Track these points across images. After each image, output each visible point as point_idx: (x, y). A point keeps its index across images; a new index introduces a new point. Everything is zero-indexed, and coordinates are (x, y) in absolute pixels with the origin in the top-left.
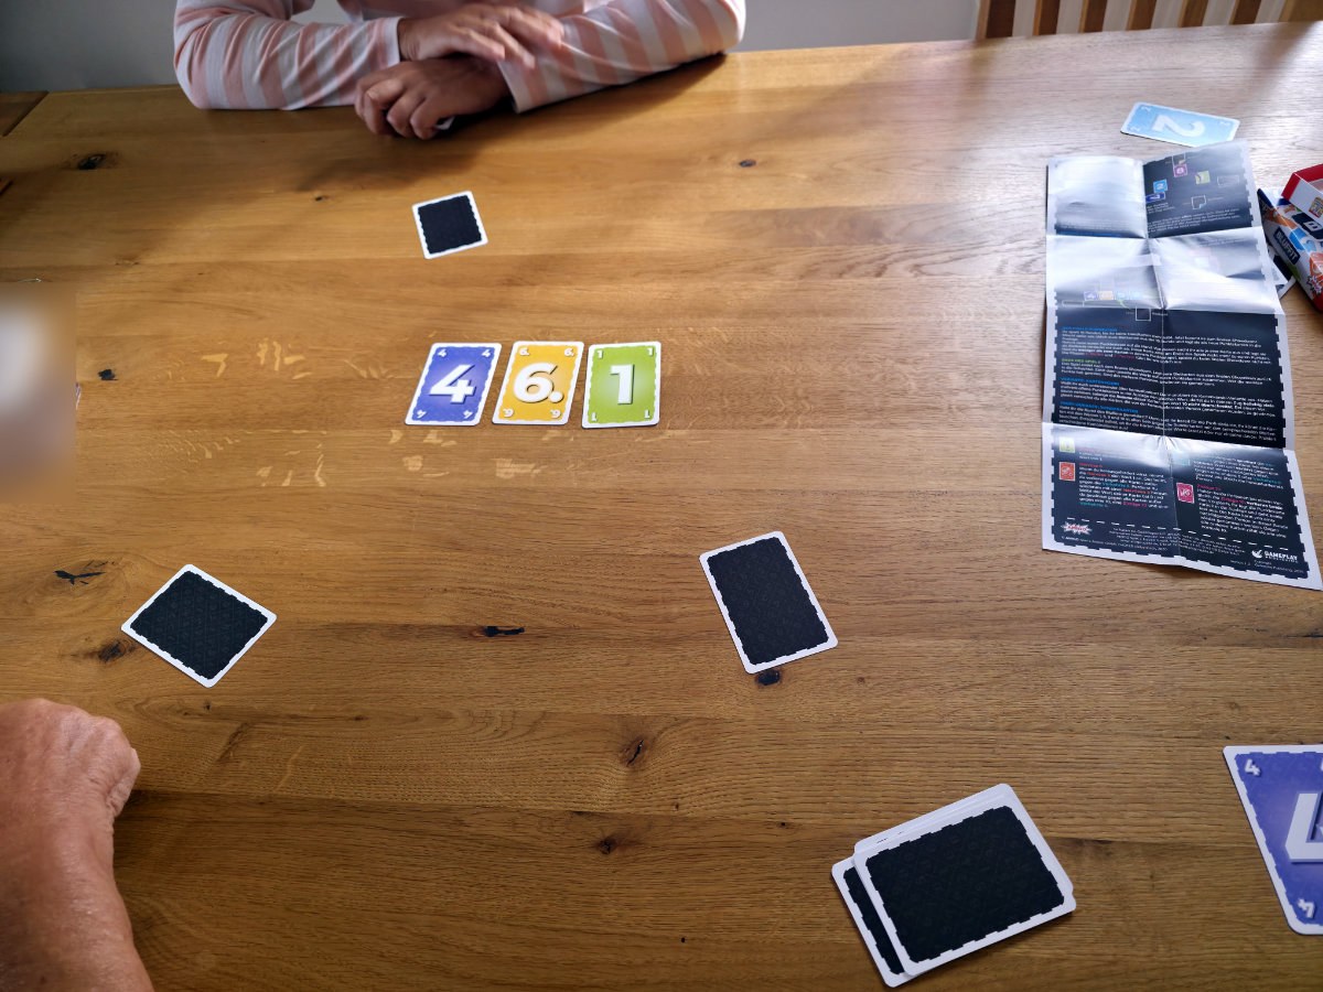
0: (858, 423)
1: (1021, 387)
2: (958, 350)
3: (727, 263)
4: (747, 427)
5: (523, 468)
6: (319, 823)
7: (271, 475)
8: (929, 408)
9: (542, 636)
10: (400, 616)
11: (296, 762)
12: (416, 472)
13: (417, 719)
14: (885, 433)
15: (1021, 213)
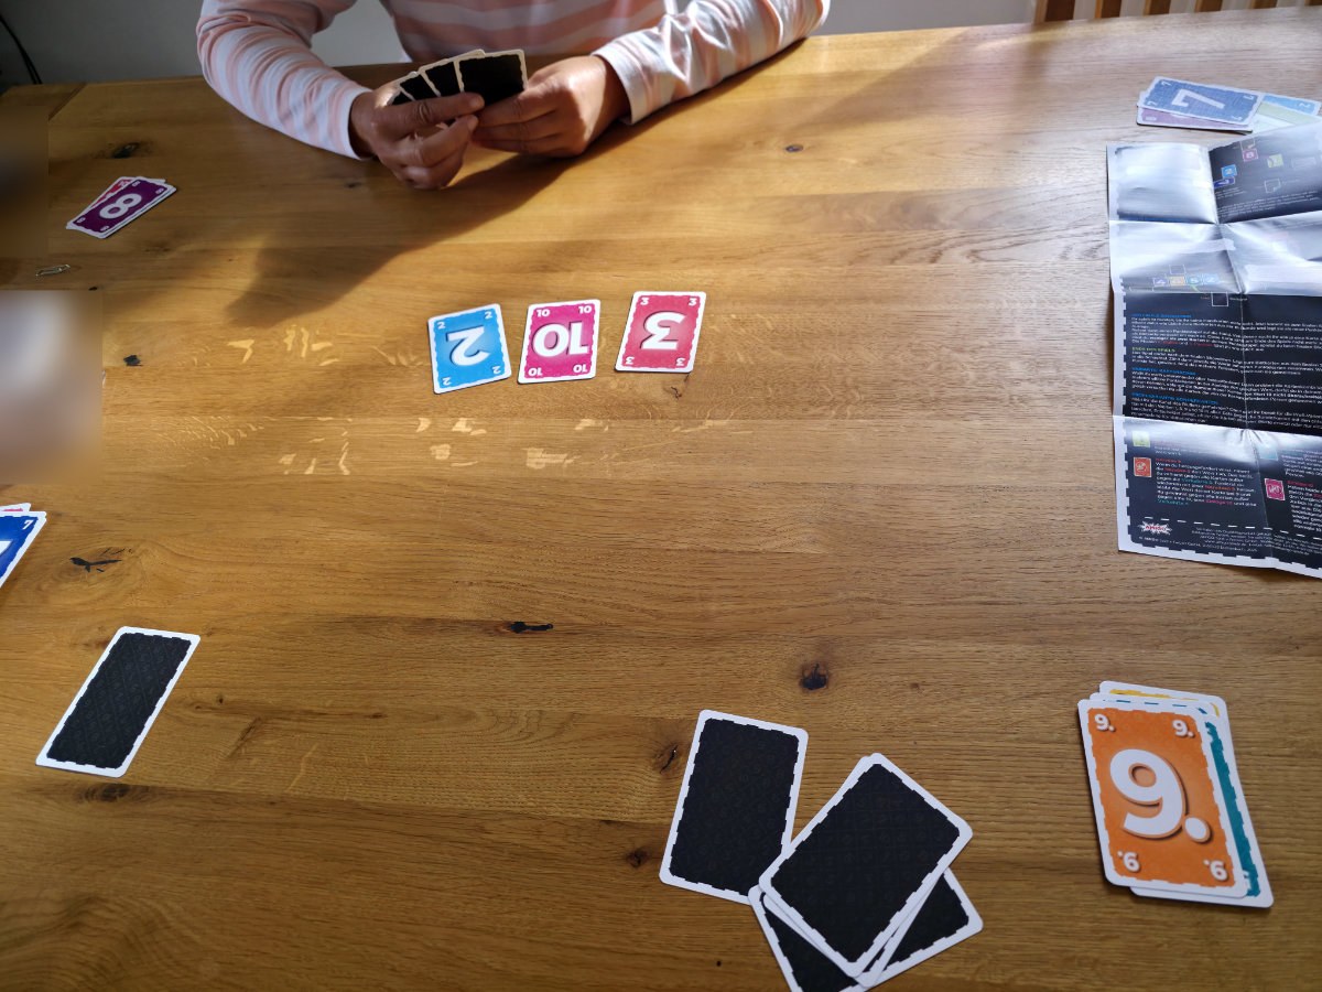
0: (911, 413)
1: (1089, 377)
2: (1020, 338)
3: (771, 249)
4: (792, 417)
5: (554, 458)
6: (334, 825)
7: (295, 463)
8: (988, 398)
9: (572, 633)
10: (422, 610)
11: (310, 760)
12: (444, 462)
13: (437, 718)
14: (940, 425)
15: (1085, 198)
